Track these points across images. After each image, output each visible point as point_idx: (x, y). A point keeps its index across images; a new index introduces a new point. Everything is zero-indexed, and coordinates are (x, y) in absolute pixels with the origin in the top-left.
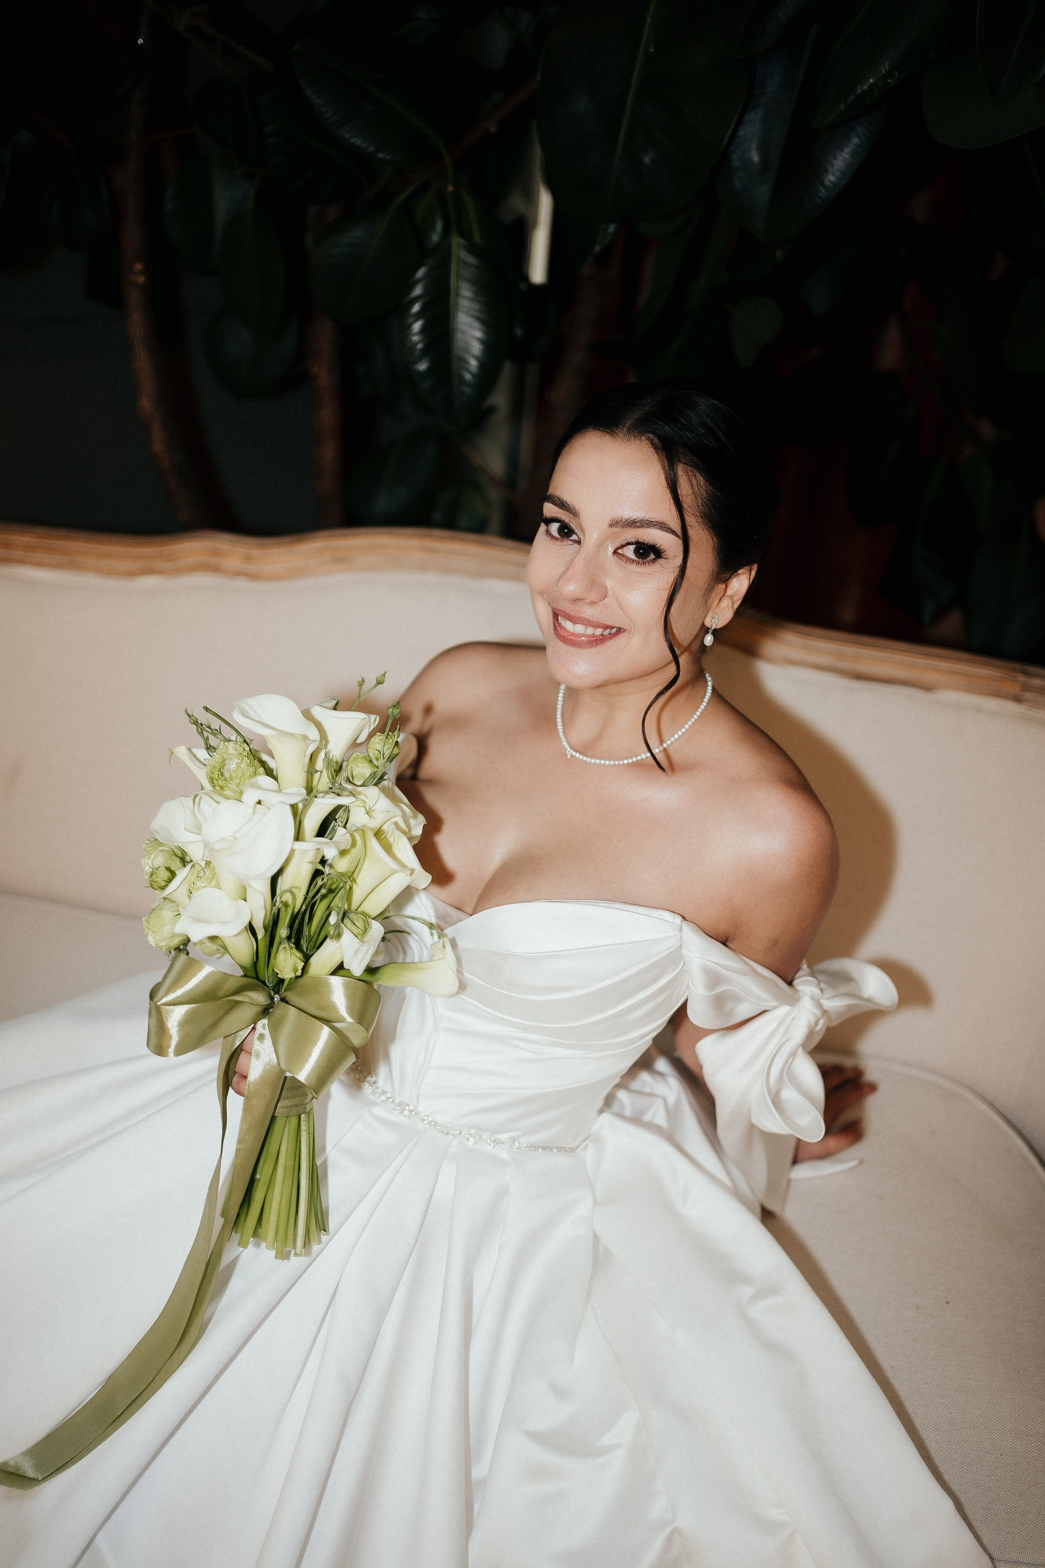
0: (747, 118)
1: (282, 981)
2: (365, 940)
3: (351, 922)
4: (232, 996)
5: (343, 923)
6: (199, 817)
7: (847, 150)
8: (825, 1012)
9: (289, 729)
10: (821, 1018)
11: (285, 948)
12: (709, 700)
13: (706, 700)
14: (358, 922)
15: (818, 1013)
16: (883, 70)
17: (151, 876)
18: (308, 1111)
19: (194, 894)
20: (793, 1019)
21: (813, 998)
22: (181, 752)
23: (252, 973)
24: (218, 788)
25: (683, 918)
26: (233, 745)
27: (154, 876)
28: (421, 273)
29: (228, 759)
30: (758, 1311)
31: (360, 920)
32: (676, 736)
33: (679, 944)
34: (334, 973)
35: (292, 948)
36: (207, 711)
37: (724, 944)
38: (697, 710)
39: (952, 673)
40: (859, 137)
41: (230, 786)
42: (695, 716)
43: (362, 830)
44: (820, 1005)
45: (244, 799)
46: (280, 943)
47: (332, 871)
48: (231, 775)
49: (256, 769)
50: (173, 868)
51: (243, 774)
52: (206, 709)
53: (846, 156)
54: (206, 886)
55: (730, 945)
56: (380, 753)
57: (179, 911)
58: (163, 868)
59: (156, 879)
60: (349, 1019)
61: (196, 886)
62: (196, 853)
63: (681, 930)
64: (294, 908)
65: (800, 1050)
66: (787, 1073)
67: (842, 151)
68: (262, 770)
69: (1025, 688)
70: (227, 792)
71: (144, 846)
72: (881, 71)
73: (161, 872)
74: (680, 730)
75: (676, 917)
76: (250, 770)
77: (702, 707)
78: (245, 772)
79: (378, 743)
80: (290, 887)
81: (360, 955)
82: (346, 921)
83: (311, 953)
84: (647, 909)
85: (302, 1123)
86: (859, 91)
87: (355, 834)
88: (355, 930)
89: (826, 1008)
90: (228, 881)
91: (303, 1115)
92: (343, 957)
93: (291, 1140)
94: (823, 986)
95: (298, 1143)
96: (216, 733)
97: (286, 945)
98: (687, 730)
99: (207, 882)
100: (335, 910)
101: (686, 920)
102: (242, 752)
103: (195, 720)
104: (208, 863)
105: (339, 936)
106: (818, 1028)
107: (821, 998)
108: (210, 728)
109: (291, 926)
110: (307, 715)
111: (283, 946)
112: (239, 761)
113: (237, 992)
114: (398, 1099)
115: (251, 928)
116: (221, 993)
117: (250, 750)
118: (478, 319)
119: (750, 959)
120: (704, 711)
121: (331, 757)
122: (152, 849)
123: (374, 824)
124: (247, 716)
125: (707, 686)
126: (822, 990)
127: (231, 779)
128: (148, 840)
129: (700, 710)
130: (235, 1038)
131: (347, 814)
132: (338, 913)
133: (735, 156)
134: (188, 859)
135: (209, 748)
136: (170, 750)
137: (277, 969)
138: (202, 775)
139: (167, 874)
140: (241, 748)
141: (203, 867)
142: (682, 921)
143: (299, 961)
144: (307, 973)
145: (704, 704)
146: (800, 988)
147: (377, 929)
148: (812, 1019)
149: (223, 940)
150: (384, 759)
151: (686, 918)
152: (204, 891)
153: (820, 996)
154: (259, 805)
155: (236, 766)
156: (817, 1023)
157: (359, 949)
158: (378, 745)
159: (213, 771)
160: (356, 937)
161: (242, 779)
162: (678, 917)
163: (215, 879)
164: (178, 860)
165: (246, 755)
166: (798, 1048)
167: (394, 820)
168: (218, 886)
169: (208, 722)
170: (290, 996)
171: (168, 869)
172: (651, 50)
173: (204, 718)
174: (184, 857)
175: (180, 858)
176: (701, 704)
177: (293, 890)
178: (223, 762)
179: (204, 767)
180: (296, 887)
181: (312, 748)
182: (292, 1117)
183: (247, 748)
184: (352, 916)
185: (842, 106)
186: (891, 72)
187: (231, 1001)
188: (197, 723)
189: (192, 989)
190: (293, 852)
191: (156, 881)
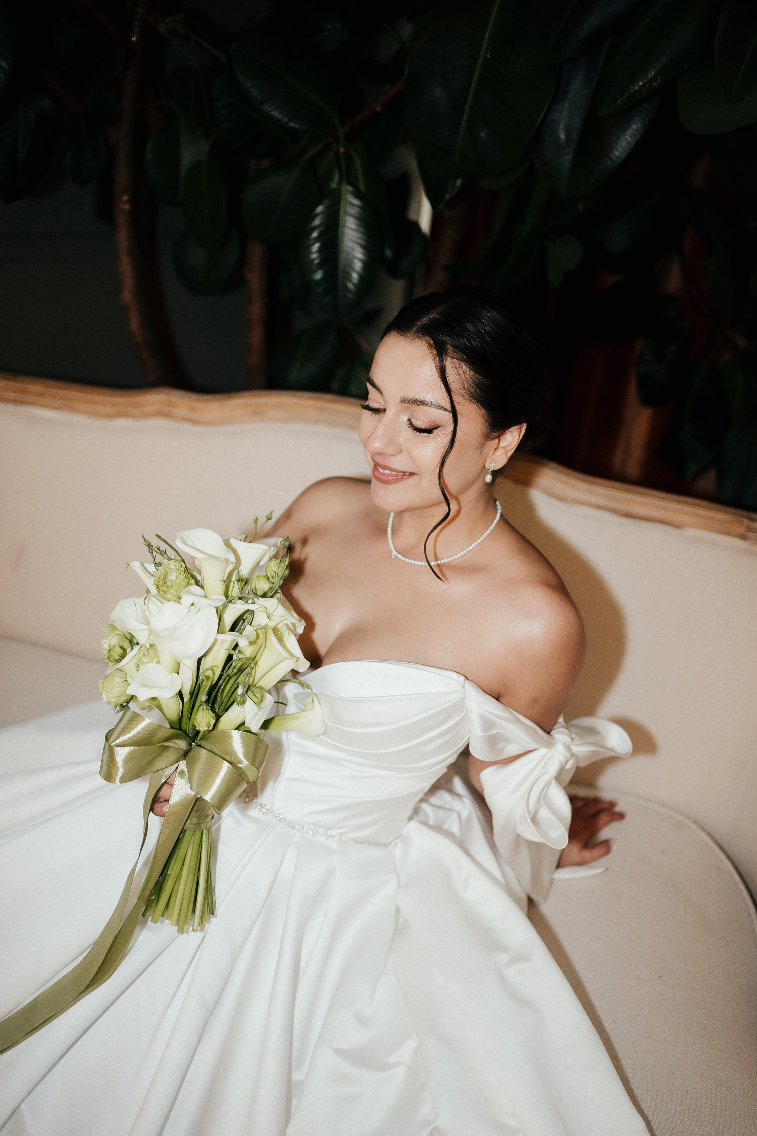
1: (198, 732)
2: (261, 706)
3: (252, 693)
4: (164, 742)
5: (247, 694)
6: (147, 612)
7: (629, 132)
8: (573, 755)
9: (214, 554)
10: (571, 759)
11: (203, 709)
12: (497, 523)
13: (495, 523)
14: (257, 694)
15: (568, 755)
17: (109, 652)
18: (208, 828)
19: (141, 667)
20: (550, 758)
21: (564, 744)
22: (136, 565)
23: (177, 726)
24: (162, 592)
25: (466, 677)
26: (174, 563)
27: (111, 651)
28: (319, 210)
29: (170, 572)
30: (511, 973)
31: (259, 692)
32: (471, 548)
33: (462, 697)
34: (237, 729)
35: (208, 709)
36: (158, 538)
37: (498, 699)
38: (487, 530)
41: (171, 591)
42: (486, 534)
43: (265, 628)
44: (569, 749)
45: (182, 601)
46: (201, 705)
47: (241, 656)
48: (172, 584)
49: (189, 581)
50: (125, 647)
51: (180, 583)
52: (158, 536)
53: (629, 137)
54: (150, 661)
55: (501, 700)
56: (275, 573)
57: (127, 678)
58: (117, 646)
59: (113, 654)
60: (245, 762)
61: (142, 661)
62: (142, 637)
63: (464, 686)
64: (213, 681)
65: (554, 781)
66: (543, 798)
67: (625, 133)
68: (193, 581)
69: (749, 529)
70: (168, 596)
71: (104, 629)
72: (649, 77)
73: (117, 649)
74: (474, 543)
75: (460, 677)
76: (185, 581)
77: (492, 527)
78: (182, 582)
79: (274, 566)
80: (212, 666)
81: (258, 718)
82: (249, 693)
83: (222, 714)
84: (440, 670)
85: (204, 836)
86: (633, 90)
87: (259, 631)
88: (255, 699)
89: (573, 751)
90: (167, 660)
91: (205, 830)
92: (245, 717)
93: (195, 847)
94: (573, 736)
95: (200, 849)
96: (163, 553)
97: (205, 707)
98: (479, 543)
99: (151, 659)
100: (242, 685)
101: (468, 680)
102: (180, 568)
103: (149, 543)
104: (152, 646)
105: (243, 703)
106: (569, 766)
107: (571, 744)
108: (158, 549)
109: (209, 694)
110: (227, 544)
111: (202, 707)
112: (178, 574)
113: (167, 740)
115: (180, 694)
116: (155, 739)
117: (186, 567)
119: (517, 712)
120: (492, 530)
121: (241, 575)
122: (109, 633)
123: (272, 624)
124: (186, 544)
125: (497, 512)
126: (572, 739)
127: (172, 587)
128: (107, 625)
129: (490, 530)
130: (163, 774)
131: (252, 616)
132: (244, 687)
134: (135, 641)
135: (157, 564)
136: (127, 563)
137: (196, 723)
138: (150, 584)
139: (121, 651)
140: (180, 565)
141: (148, 648)
142: (465, 679)
143: (212, 719)
144: (217, 728)
145: (493, 525)
146: (556, 736)
147: (269, 699)
148: (563, 760)
149: (160, 701)
150: (278, 577)
151: (468, 678)
152: (148, 665)
153: (571, 743)
154: (192, 606)
155: (175, 577)
156: (566, 763)
157: (257, 713)
158: (274, 567)
159: (159, 580)
160: (256, 704)
161: (180, 587)
162: (462, 677)
163: (157, 656)
164: (128, 642)
165: (183, 570)
166: (552, 779)
167: (285, 622)
168: (158, 662)
169: (158, 545)
170: (203, 743)
171: (122, 647)
172: (488, 56)
173: (156, 542)
174: (132, 640)
175: (129, 640)
176: (491, 525)
177: (214, 668)
178: (167, 574)
179: (152, 577)
180: (216, 667)
181: (230, 568)
182: (197, 831)
183: (184, 565)
184: (253, 689)
185: (620, 101)
186: (654, 78)
187: (163, 746)
188: (150, 546)
189: (135, 735)
190: (216, 641)
191: (113, 656)
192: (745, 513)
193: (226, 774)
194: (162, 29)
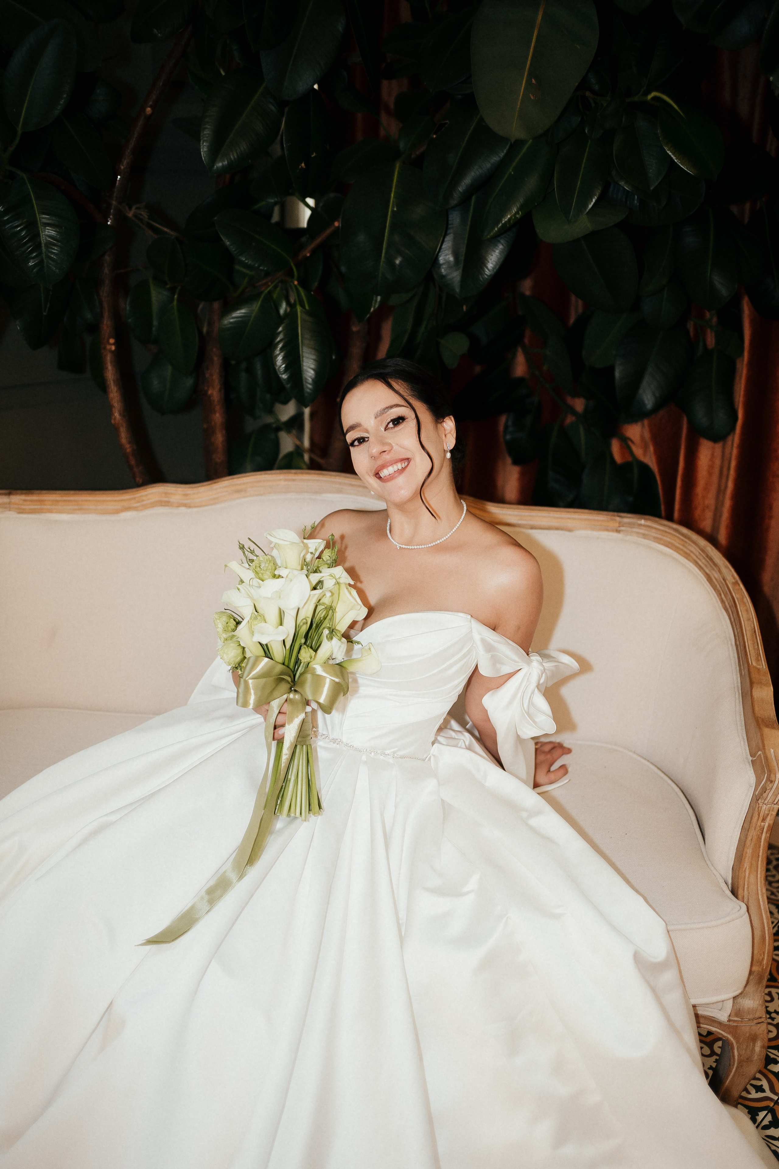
0: (446, 239)
3: (335, 634)
5: (331, 633)
7: (497, 251)
11: (304, 647)
15: (541, 674)
16: (514, 211)
19: (253, 629)
20: (530, 673)
21: (537, 664)
24: (260, 575)
27: (227, 626)
28: (280, 329)
29: (262, 562)
30: (533, 822)
32: (452, 531)
33: (470, 631)
35: (306, 648)
36: (249, 541)
37: (494, 630)
38: (460, 518)
39: (581, 520)
40: (503, 245)
42: (460, 521)
44: (541, 669)
47: (323, 608)
52: (249, 539)
53: (497, 254)
54: (260, 623)
55: (497, 630)
61: (253, 625)
63: (471, 623)
64: (307, 627)
65: (536, 690)
66: (532, 703)
67: (495, 252)
69: (621, 524)
70: (265, 576)
72: (513, 212)
75: (468, 615)
79: (328, 553)
80: (306, 617)
81: (341, 649)
83: (317, 649)
84: (453, 612)
86: (503, 221)
89: (544, 668)
92: (332, 651)
94: (542, 657)
96: (253, 552)
98: (457, 528)
100: (326, 629)
101: (473, 616)
103: (242, 545)
105: (329, 641)
107: (542, 662)
108: (249, 549)
109: (306, 637)
111: (302, 647)
114: (331, 737)
115: (284, 642)
118: (314, 349)
119: (508, 637)
126: (542, 659)
132: (328, 630)
133: (440, 258)
136: (226, 563)
137: (302, 658)
142: (471, 617)
143: (312, 653)
144: (315, 658)
152: (257, 626)
157: (340, 646)
159: (256, 567)
163: (263, 619)
166: (535, 688)
168: (266, 622)
169: (249, 546)
172: (395, 209)
173: (247, 544)
178: (260, 563)
180: (308, 617)
184: (335, 630)
185: (496, 229)
186: (517, 213)
187: (281, 678)
188: (242, 547)
189: (260, 670)
190: (310, 595)
191: (230, 626)
192: (616, 514)
193: (330, 685)
194: (130, 214)
